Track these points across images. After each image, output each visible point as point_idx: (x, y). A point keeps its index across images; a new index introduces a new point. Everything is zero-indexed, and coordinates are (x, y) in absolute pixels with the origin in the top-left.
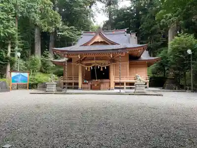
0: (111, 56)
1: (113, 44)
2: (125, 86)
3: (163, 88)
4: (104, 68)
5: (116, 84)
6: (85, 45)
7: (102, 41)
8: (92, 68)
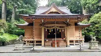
0: (68, 21)
2: (74, 43)
8: (52, 31)
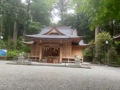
0: (61, 42)
1: (63, 35)
2: (69, 61)
3: (91, 63)
4: (56, 49)
5: (63, 59)
6: (46, 34)
7: (56, 32)
8: (48, 49)
